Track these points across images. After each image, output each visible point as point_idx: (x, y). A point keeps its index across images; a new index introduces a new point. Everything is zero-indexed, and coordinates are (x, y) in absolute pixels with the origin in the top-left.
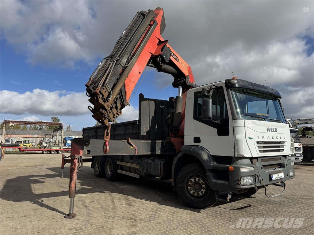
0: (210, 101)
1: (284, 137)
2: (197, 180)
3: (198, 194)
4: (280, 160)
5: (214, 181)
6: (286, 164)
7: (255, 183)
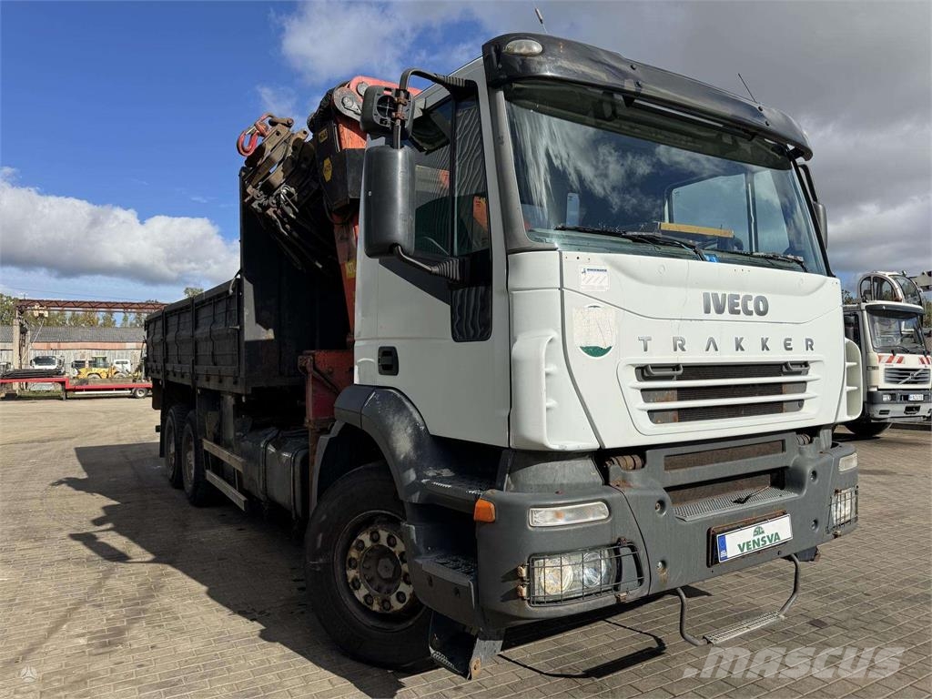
0: (396, 157)
1: (807, 340)
2: (383, 542)
3: (385, 602)
4: (783, 449)
6: (809, 470)
7: (616, 588)
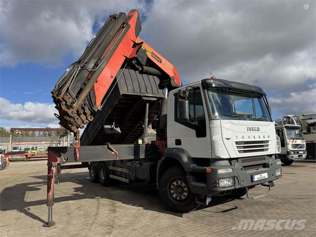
0: (186, 102)
1: (268, 136)
2: (179, 183)
3: (181, 197)
4: (265, 159)
5: (194, 184)
6: (270, 164)
7: (234, 185)
